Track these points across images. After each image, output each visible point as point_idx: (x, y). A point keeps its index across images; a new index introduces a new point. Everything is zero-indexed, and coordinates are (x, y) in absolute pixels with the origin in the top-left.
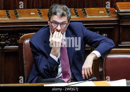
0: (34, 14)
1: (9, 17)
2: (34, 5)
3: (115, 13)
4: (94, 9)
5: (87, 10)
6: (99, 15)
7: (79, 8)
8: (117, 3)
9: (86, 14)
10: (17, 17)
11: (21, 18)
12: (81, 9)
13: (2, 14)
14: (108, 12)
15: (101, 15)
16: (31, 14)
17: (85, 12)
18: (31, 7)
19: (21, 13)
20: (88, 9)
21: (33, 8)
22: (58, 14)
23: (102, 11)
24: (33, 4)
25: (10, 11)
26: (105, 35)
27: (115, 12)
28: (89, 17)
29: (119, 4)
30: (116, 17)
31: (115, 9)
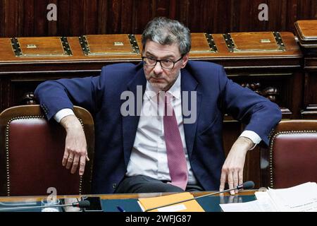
0: (122, 44)
1: (69, 52)
2: (122, 27)
3: (294, 43)
4: (249, 34)
5: (234, 36)
6: (259, 48)
7: (217, 33)
8: (298, 22)
9: (233, 45)
10: (86, 51)
11: (94, 54)
12: (222, 35)
13: (54, 45)
14: (279, 42)
15: (263, 48)
16: (116, 44)
17: (230, 42)
18: (115, 30)
19: (93, 43)
20: (237, 35)
21: (119, 32)
22: (156, 38)
23: (266, 39)
24: (119, 25)
25: (71, 38)
26: (272, 90)
27: (295, 40)
28: (240, 51)
29: (303, 25)
30: (296, 52)
31: (295, 35)
